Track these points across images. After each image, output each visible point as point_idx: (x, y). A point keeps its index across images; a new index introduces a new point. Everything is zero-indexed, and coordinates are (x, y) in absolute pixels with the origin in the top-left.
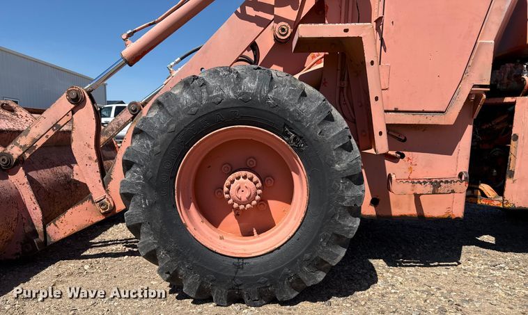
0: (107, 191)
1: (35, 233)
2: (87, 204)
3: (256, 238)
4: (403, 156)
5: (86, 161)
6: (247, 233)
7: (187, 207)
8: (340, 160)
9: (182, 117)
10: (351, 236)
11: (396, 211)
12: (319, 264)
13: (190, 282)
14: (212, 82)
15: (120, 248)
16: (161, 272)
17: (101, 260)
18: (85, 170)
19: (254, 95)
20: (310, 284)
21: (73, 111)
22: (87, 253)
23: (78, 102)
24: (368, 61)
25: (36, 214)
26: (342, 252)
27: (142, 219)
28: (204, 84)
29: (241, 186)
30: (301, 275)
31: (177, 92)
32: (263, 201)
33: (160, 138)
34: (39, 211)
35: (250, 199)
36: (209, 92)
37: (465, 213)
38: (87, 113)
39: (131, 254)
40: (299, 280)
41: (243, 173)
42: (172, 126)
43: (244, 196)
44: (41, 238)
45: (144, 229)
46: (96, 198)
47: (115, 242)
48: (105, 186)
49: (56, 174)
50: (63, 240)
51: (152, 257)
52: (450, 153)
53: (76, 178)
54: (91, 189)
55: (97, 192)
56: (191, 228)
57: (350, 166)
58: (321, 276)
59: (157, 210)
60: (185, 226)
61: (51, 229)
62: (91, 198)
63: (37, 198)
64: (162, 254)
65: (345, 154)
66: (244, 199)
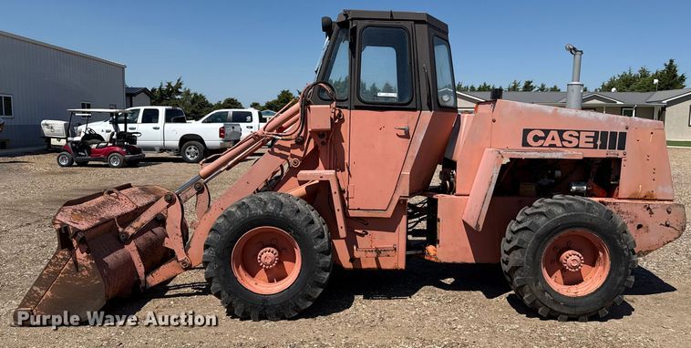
0: (187, 255)
1: (139, 281)
2: (174, 262)
3: (276, 283)
4: (367, 233)
5: (174, 236)
6: (271, 281)
7: (237, 267)
8: (316, 244)
9: (236, 224)
10: (324, 282)
11: (364, 266)
12: (308, 298)
13: (238, 309)
14: (252, 206)
15: (190, 290)
16: (223, 303)
17: (180, 298)
18: (173, 242)
19: (273, 213)
20: (303, 308)
21: (168, 207)
22: (168, 294)
23: (171, 201)
24: (333, 192)
25: (141, 269)
26: (320, 291)
27: (213, 275)
28: (248, 207)
29: (267, 256)
30: (298, 304)
31: (233, 210)
32: (280, 263)
33: (225, 234)
34: (143, 267)
35: (272, 263)
36: (250, 211)
37: (406, 267)
38: (176, 208)
39: (198, 294)
40: (297, 307)
41: (268, 249)
42: (231, 228)
43: (269, 261)
44: (143, 284)
45: (214, 280)
46: (180, 259)
47: (185, 286)
48: (186, 252)
49: (145, 239)
50: (157, 285)
51: (218, 295)
52: (394, 232)
53: (166, 246)
54: (177, 253)
55: (181, 256)
56: (239, 279)
57: (322, 247)
58: (309, 304)
59: (222, 270)
60: (236, 278)
61: (149, 278)
62: (177, 259)
63: (141, 258)
64: (224, 293)
65: (319, 241)
66: (268, 263)
